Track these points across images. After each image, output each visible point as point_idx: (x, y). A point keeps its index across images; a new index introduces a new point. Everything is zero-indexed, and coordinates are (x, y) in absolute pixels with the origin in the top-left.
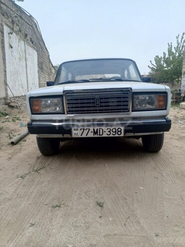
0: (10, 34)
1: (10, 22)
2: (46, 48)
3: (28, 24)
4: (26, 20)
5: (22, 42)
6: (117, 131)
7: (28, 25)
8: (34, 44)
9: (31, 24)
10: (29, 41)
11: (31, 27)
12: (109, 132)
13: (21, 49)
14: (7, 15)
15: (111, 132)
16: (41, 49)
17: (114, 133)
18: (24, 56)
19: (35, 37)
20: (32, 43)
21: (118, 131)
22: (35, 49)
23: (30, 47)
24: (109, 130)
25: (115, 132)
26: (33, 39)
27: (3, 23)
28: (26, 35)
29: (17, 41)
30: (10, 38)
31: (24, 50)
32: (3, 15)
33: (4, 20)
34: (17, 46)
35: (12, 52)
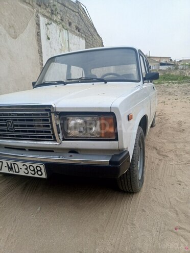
0: (48, 25)
1: (48, 12)
2: (98, 35)
3: (73, 11)
4: (70, 7)
5: (65, 32)
6: (36, 170)
7: (73, 13)
8: (81, 31)
9: (77, 11)
10: (74, 29)
11: (77, 14)
12: (26, 169)
13: (63, 40)
14: (45, 5)
15: (28, 169)
16: (91, 37)
17: (33, 172)
18: (67, 46)
19: (83, 24)
20: (79, 31)
21: (38, 171)
22: (82, 37)
23: (76, 35)
24: (25, 167)
25: (34, 170)
26: (80, 27)
27: (39, 15)
28: (70, 24)
29: (58, 31)
30: (48, 29)
31: (67, 39)
32: (40, 6)
33: (41, 10)
34: (58, 36)
35: (50, 44)
